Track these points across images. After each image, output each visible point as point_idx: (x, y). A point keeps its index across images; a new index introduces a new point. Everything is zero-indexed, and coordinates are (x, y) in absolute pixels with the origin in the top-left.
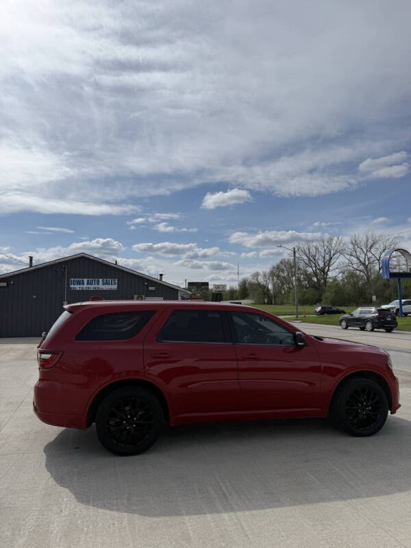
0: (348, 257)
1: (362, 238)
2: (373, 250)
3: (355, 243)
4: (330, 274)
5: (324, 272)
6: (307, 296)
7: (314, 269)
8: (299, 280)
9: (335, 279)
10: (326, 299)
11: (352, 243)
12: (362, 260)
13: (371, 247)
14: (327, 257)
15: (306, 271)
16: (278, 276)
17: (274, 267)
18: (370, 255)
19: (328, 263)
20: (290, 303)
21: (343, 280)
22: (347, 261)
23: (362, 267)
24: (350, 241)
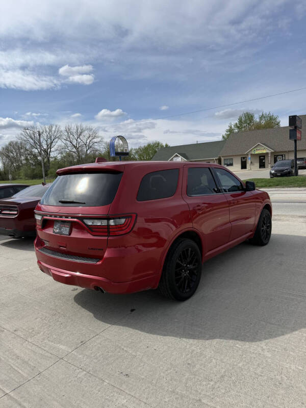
0: (64, 141)
1: (73, 127)
2: (81, 137)
3: (68, 131)
4: (52, 155)
5: (47, 153)
6: (35, 172)
7: (39, 150)
8: (27, 159)
9: (55, 158)
10: (51, 173)
11: (66, 131)
12: (75, 144)
13: (80, 135)
14: (49, 141)
15: (31, 152)
16: (8, 157)
17: (3, 149)
18: (79, 140)
19: (50, 146)
20: (21, 179)
21: (62, 159)
22: (63, 144)
23: (74, 150)
24: (64, 129)
